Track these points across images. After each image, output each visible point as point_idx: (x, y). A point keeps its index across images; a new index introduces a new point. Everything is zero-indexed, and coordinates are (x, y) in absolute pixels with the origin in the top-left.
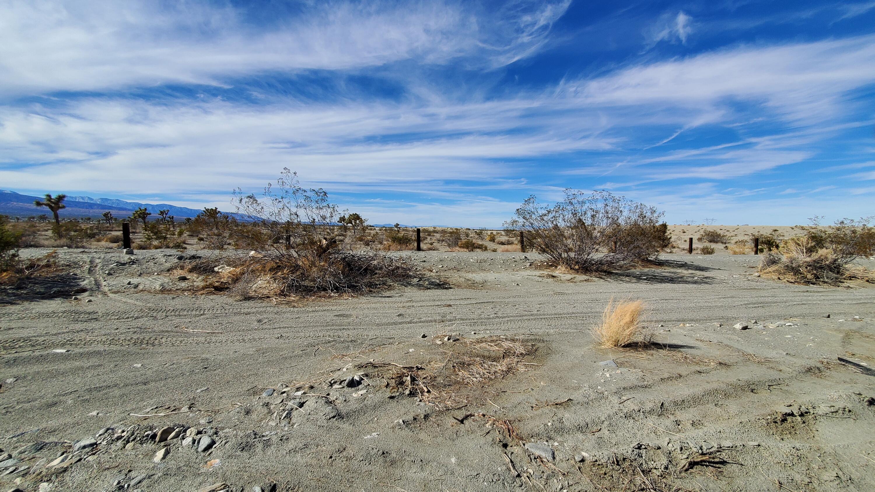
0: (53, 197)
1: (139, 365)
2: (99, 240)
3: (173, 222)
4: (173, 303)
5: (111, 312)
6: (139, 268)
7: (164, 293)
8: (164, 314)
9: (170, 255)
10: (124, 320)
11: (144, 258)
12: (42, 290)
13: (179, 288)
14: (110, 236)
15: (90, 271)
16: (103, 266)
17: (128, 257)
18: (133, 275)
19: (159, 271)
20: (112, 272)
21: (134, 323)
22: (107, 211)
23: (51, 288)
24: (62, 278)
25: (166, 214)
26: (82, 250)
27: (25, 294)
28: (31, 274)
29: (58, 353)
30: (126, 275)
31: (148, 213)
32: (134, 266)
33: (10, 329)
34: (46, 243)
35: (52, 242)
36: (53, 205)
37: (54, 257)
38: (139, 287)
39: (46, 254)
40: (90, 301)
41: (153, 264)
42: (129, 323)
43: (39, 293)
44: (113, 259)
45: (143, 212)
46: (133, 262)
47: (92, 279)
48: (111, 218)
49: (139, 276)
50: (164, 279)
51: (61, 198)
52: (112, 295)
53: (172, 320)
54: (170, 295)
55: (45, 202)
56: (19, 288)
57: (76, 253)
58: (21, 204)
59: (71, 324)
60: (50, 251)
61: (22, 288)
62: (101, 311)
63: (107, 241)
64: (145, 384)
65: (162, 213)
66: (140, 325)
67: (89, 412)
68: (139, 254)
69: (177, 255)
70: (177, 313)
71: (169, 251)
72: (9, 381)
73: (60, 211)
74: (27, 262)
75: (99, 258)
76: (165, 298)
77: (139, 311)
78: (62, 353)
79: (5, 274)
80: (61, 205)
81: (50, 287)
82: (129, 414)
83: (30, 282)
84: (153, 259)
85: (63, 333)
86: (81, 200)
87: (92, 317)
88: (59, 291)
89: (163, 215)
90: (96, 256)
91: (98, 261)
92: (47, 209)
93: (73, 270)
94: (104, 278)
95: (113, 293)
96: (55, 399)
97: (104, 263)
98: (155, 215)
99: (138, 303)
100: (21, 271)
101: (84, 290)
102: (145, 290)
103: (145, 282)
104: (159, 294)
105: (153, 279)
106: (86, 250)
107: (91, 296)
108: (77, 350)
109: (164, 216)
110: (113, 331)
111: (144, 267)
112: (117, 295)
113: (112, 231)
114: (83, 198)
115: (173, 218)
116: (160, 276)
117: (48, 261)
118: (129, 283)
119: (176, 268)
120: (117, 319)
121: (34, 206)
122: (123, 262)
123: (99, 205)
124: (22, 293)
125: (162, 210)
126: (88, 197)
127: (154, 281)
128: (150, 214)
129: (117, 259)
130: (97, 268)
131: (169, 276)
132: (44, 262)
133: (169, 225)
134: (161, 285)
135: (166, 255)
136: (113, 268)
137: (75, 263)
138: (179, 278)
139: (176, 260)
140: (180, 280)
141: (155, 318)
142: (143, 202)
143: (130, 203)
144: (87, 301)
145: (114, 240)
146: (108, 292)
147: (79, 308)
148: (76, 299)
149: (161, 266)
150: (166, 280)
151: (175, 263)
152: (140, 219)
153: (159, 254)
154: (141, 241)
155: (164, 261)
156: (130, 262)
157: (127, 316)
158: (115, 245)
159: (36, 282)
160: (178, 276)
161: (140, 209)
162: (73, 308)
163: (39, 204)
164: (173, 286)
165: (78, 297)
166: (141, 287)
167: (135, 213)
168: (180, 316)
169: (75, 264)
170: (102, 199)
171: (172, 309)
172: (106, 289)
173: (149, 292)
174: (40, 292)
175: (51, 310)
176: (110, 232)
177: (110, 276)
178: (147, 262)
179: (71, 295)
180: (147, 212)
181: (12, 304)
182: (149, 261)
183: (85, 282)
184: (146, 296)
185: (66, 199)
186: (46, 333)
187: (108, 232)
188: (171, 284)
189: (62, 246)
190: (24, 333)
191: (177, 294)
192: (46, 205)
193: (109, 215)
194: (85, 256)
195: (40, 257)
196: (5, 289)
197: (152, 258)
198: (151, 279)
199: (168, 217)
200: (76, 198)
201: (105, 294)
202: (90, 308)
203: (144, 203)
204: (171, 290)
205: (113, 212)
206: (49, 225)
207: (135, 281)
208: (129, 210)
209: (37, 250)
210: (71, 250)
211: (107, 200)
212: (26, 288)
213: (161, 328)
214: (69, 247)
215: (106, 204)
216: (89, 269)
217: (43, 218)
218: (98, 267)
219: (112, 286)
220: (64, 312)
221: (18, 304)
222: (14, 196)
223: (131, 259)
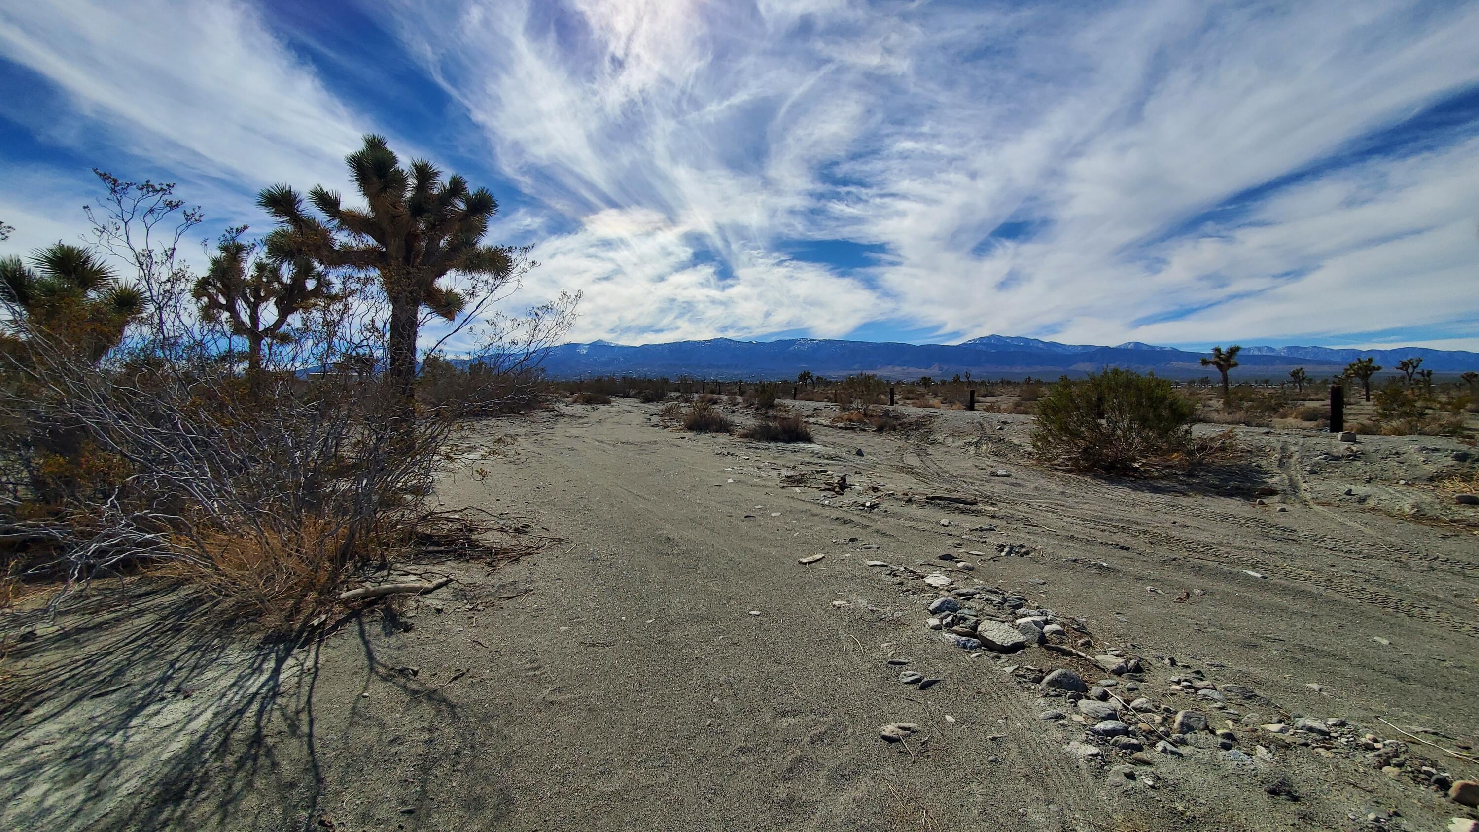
0: (1224, 350)
1: (1385, 642)
2: (1284, 416)
3: (1428, 383)
4: (1446, 548)
5: (1319, 536)
6: (1367, 469)
7: (1422, 523)
8: (1425, 563)
9: (1437, 450)
10: (1342, 554)
11: (1377, 451)
12: (1217, 483)
13: (1457, 517)
14: (1302, 409)
15: (1281, 464)
16: (1302, 457)
17: (1346, 446)
18: (1355, 479)
19: (1409, 478)
20: (1317, 469)
21: (1361, 564)
22: (1298, 367)
23: (1227, 481)
24: (1241, 469)
25: (1415, 368)
26: (1266, 429)
27: (1197, 484)
28: (1203, 459)
29: (1252, 576)
30: (1342, 477)
31: (1374, 368)
32: (1358, 463)
33: (1185, 526)
34: (1216, 416)
35: (1225, 416)
36: (1222, 363)
37: (1230, 438)
38: (1368, 501)
39: (1221, 433)
40: (1283, 510)
41: (1395, 463)
42: (1353, 561)
43: (1213, 486)
44: (1318, 447)
45: (1366, 366)
46: (1356, 456)
47: (1284, 475)
48: (1304, 379)
49: (1369, 482)
50: (1424, 496)
51: (1233, 351)
52: (1318, 507)
53: (1444, 580)
54: (1435, 528)
55: (1213, 359)
56: (1190, 475)
57: (1259, 434)
58: (1181, 364)
59: (1258, 538)
60: (1226, 428)
61: (1193, 476)
62: (1302, 530)
63: (1296, 417)
64: (1401, 679)
65: (1405, 365)
66: (1374, 570)
67: (1305, 681)
68: (1367, 443)
69: (1453, 451)
70: (1457, 568)
71: (1430, 442)
72: (1197, 592)
73: (1230, 372)
74: (1198, 441)
75: (1295, 444)
76: (1425, 534)
77: (1370, 546)
78: (1256, 577)
79: (1175, 455)
80: (1232, 362)
81: (1225, 479)
82: (1377, 717)
83: (1202, 469)
84: (1397, 453)
85: (1250, 549)
86: (1256, 353)
87: (1289, 536)
88: (1238, 488)
89: (1407, 370)
90: (1291, 440)
91: (1293, 448)
92: (1213, 368)
93: (1256, 459)
94: (1304, 478)
95: (1319, 504)
96: (1254, 640)
97: (1304, 453)
98: (1387, 371)
99: (1368, 531)
100: (1191, 453)
101: (1272, 492)
102: (1380, 510)
103: (1379, 494)
104: (1409, 521)
105: (1397, 491)
106: (1272, 430)
107: (1284, 502)
108: (1276, 580)
109: (1410, 370)
110: (1326, 568)
111: (1377, 466)
112: (1326, 509)
113: (1305, 400)
114: (1259, 349)
115: (1429, 373)
116: (1411, 489)
117: (1223, 443)
118: (1349, 493)
119: (1450, 477)
120: (1331, 549)
121: (1197, 366)
122: (1336, 454)
123: (1284, 357)
124: (1194, 483)
125: (1405, 360)
126: (1268, 347)
127: (1398, 495)
128: (1379, 368)
129: (1326, 449)
130: (1293, 460)
131: (1433, 491)
132: (1218, 444)
133: (1420, 388)
134: (1414, 507)
135: (1425, 449)
136: (1319, 463)
137: (1260, 449)
138: (1458, 498)
139: (1450, 461)
140: (1461, 503)
141: (1406, 566)
142: (1364, 347)
143: (1338, 351)
144: (1279, 509)
145: (1311, 416)
146: (1311, 502)
147: (1265, 517)
148: (1262, 503)
149: (1415, 469)
150: (1427, 498)
151: (1448, 466)
152: (1357, 380)
153: (1409, 446)
154: (1369, 419)
155: (1422, 459)
156: (1349, 456)
157: (1348, 548)
158: (1312, 424)
159: (1207, 468)
160: (1457, 495)
161: (1359, 359)
162: (1259, 517)
163: (1205, 362)
164: (1442, 512)
165: (1264, 500)
166: (1371, 503)
167: (1349, 367)
168: (1464, 575)
169: (1260, 451)
170: (1290, 348)
171: (1443, 557)
172: (1308, 496)
173: (1389, 515)
174: (1213, 484)
175: (1230, 512)
176: (1302, 403)
177: (1314, 476)
178: (1383, 458)
179: (1253, 496)
180: (1372, 365)
181: (1184, 494)
182: (1387, 458)
183: (1274, 480)
184: (1382, 521)
185: (1240, 353)
186: (1227, 543)
187: (1299, 403)
188: (1437, 507)
189: (1239, 423)
190: (1202, 536)
191: (1453, 529)
192: (1213, 363)
193: (1300, 374)
194: (1273, 439)
195: (1213, 436)
196: (1176, 474)
197: (1394, 452)
198: (1392, 492)
199: (1418, 373)
200: (1249, 349)
201: (1305, 503)
202: (1284, 521)
203: (1365, 350)
204: (1437, 519)
205: (1308, 369)
206: (1212, 392)
207: (1360, 489)
208: (1335, 363)
209: (1207, 426)
210: (1251, 429)
211: (1297, 348)
212: (1198, 477)
213: (1419, 588)
214: (1248, 424)
215: (1295, 355)
216: (1280, 460)
217: (1205, 381)
218: (1294, 458)
219: (1319, 492)
220: (1247, 519)
221: (1190, 496)
222: (1174, 354)
223: (1352, 451)
